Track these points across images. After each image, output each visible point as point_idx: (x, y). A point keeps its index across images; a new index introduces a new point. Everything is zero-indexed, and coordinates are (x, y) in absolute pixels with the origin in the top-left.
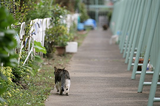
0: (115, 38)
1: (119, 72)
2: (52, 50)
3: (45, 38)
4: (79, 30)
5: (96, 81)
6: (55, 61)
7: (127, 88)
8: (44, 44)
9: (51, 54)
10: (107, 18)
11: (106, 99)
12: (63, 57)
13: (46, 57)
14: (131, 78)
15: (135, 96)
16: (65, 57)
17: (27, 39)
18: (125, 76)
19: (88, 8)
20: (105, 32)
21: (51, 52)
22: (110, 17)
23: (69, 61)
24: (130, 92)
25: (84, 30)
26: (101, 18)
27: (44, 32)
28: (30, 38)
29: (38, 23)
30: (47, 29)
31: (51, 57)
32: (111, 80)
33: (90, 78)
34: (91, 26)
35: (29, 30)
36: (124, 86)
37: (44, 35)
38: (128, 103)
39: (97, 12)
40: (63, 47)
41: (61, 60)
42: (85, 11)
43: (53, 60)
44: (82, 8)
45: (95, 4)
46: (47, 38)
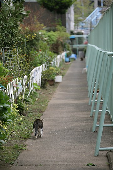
0: (85, 70)
1: (83, 98)
2: (46, 83)
3: (42, 77)
4: (66, 62)
5: (68, 107)
6: (47, 90)
7: (85, 113)
8: (41, 80)
9: (45, 86)
10: (83, 52)
11: (71, 122)
12: (53, 86)
13: (42, 87)
14: (88, 104)
15: (88, 120)
16: (54, 86)
17: (29, 82)
18: (86, 102)
19: (72, 47)
20: (82, 61)
21: (45, 85)
22: (85, 52)
23: (56, 90)
24: (86, 116)
25: (69, 61)
26: (80, 52)
27: (41, 74)
28: (31, 82)
29: (36, 70)
30: (42, 71)
31: (46, 88)
32: (77, 106)
33: (65, 104)
34: (74, 58)
35: (30, 77)
36: (83, 111)
37: (41, 75)
38: (83, 126)
39: (78, 48)
40: (53, 80)
41: (51, 89)
42: (70, 48)
43: (47, 89)
44: (69, 47)
45: (76, 44)
46: (43, 76)
